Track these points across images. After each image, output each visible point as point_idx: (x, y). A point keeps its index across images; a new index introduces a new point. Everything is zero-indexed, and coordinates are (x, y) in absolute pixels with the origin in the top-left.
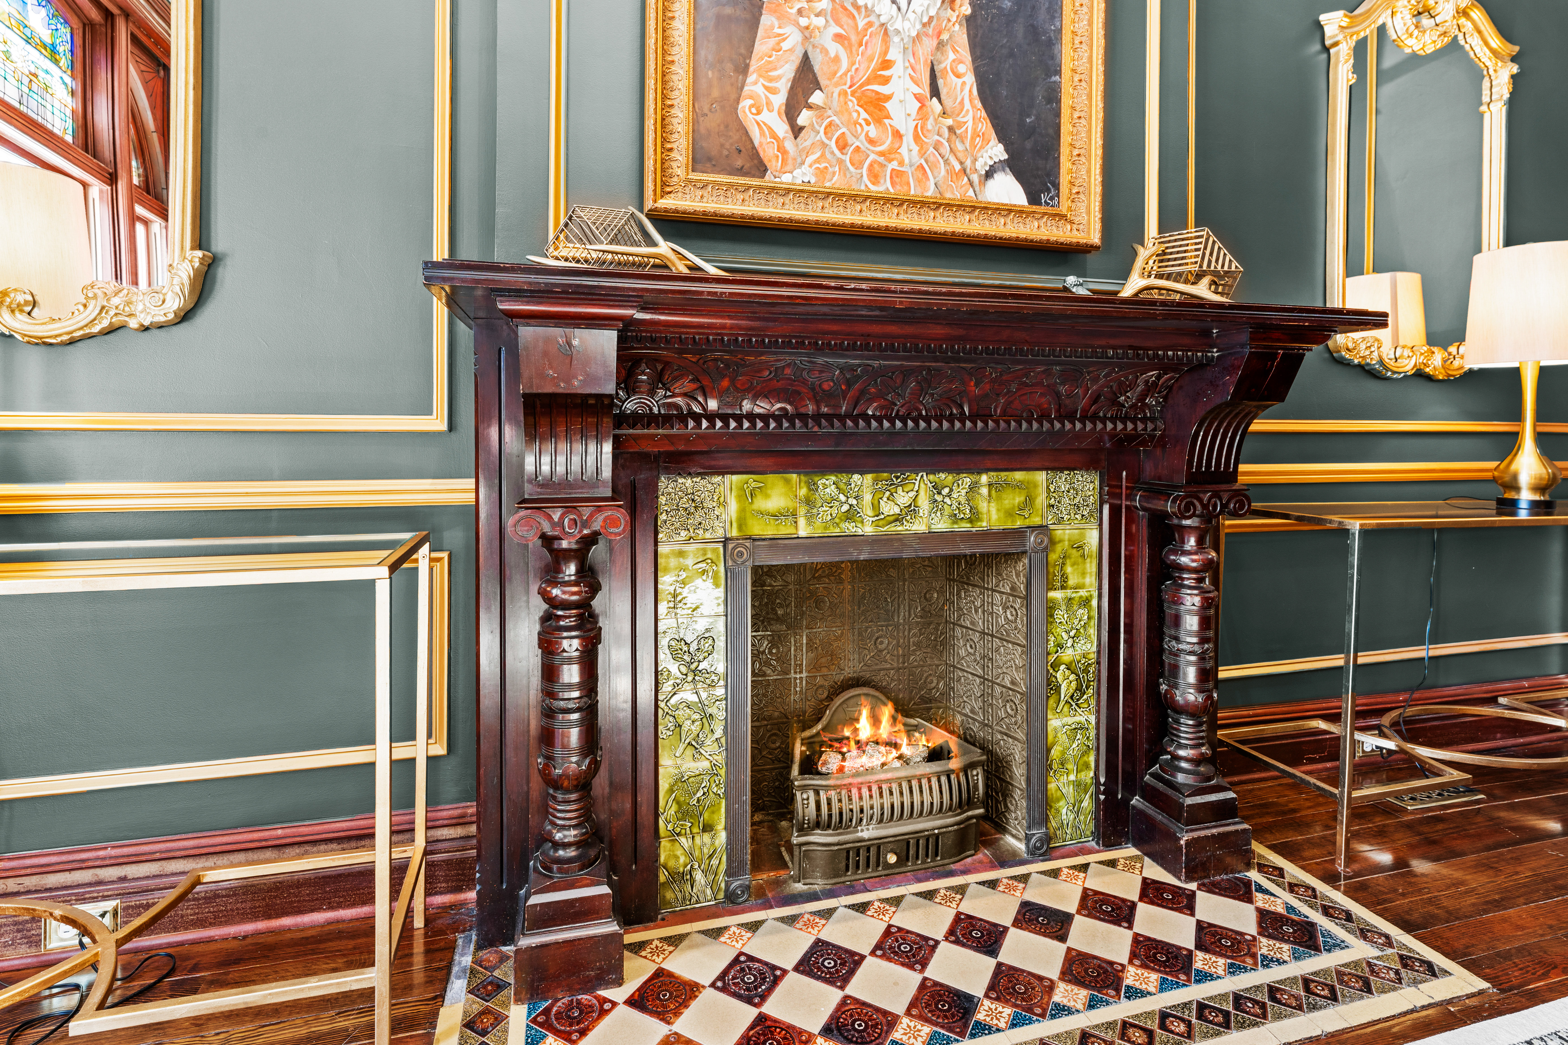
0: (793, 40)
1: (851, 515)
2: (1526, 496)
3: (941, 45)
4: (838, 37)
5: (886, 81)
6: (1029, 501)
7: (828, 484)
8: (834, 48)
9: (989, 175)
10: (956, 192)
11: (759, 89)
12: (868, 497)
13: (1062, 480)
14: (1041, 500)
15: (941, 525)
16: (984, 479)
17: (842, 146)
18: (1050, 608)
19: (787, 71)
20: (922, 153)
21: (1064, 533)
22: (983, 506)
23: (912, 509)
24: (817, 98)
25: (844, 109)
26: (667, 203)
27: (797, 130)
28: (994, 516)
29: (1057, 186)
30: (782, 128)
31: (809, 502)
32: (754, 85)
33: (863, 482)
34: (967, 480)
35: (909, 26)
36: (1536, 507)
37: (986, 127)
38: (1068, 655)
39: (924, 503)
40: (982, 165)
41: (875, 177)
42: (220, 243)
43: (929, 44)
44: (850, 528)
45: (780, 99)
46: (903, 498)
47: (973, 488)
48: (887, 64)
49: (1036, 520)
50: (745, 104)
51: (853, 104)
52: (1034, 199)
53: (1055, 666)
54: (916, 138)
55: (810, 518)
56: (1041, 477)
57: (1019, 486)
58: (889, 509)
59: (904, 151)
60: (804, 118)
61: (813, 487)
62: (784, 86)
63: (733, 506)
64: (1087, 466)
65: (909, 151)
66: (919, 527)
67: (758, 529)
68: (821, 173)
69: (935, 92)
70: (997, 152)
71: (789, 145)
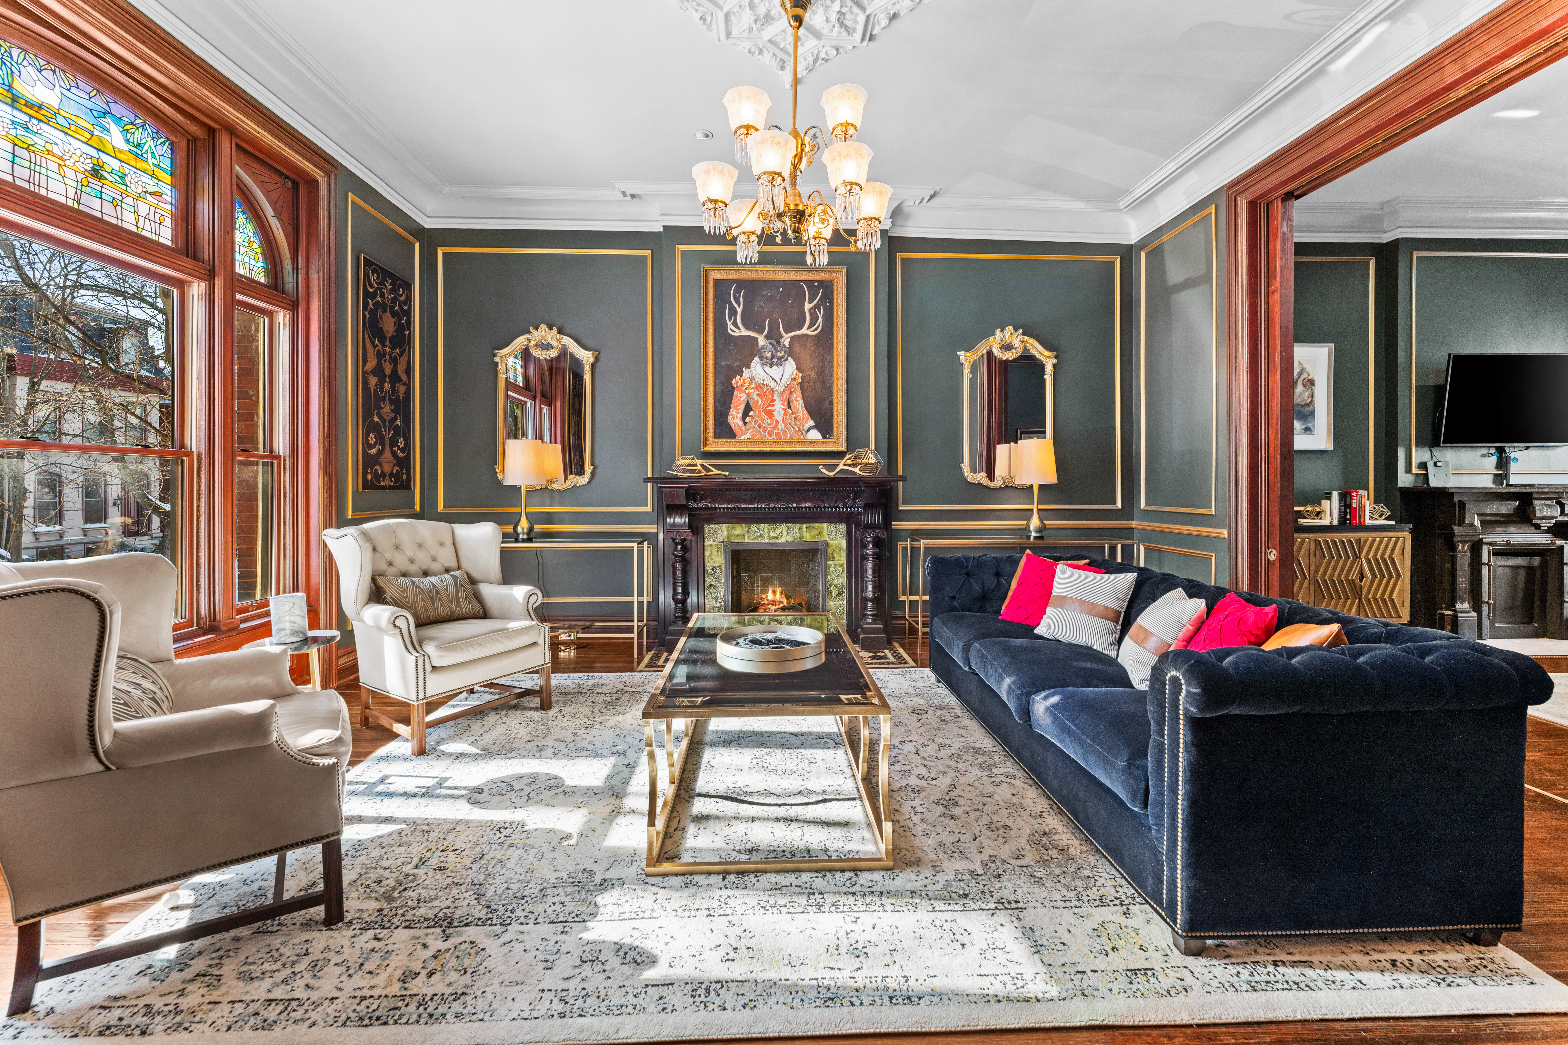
0: (744, 397)
1: (761, 536)
2: (1033, 534)
3: (791, 393)
4: (758, 395)
5: (773, 406)
6: (821, 533)
7: (754, 527)
8: (756, 398)
9: (808, 430)
10: (797, 438)
11: (734, 413)
12: (766, 531)
13: (832, 526)
14: (825, 532)
15: (790, 539)
16: (805, 525)
17: (760, 426)
18: (828, 568)
19: (742, 407)
20: (785, 426)
21: (833, 543)
22: (804, 534)
23: (780, 535)
24: (751, 413)
25: (760, 416)
26: (707, 449)
27: (745, 423)
28: (808, 536)
29: (832, 432)
30: (741, 423)
31: (748, 532)
32: (733, 412)
33: (765, 526)
34: (799, 526)
35: (780, 388)
36: (1036, 538)
37: (807, 415)
38: (835, 582)
39: (784, 533)
40: (806, 427)
41: (770, 435)
42: (597, 464)
43: (787, 393)
44: (761, 540)
45: (740, 415)
46: (778, 531)
47: (801, 529)
48: (773, 401)
49: (823, 539)
50: (730, 417)
51: (762, 414)
52: (824, 437)
53: (830, 585)
54: (783, 421)
55: (748, 537)
56: (825, 525)
57: (817, 528)
58: (773, 534)
59: (779, 426)
60: (748, 419)
61: (749, 528)
62: (741, 412)
63: (726, 533)
64: (841, 522)
65: (781, 426)
66: (783, 540)
67: (733, 539)
68: (753, 436)
69: (789, 407)
70: (811, 423)
71: (743, 428)
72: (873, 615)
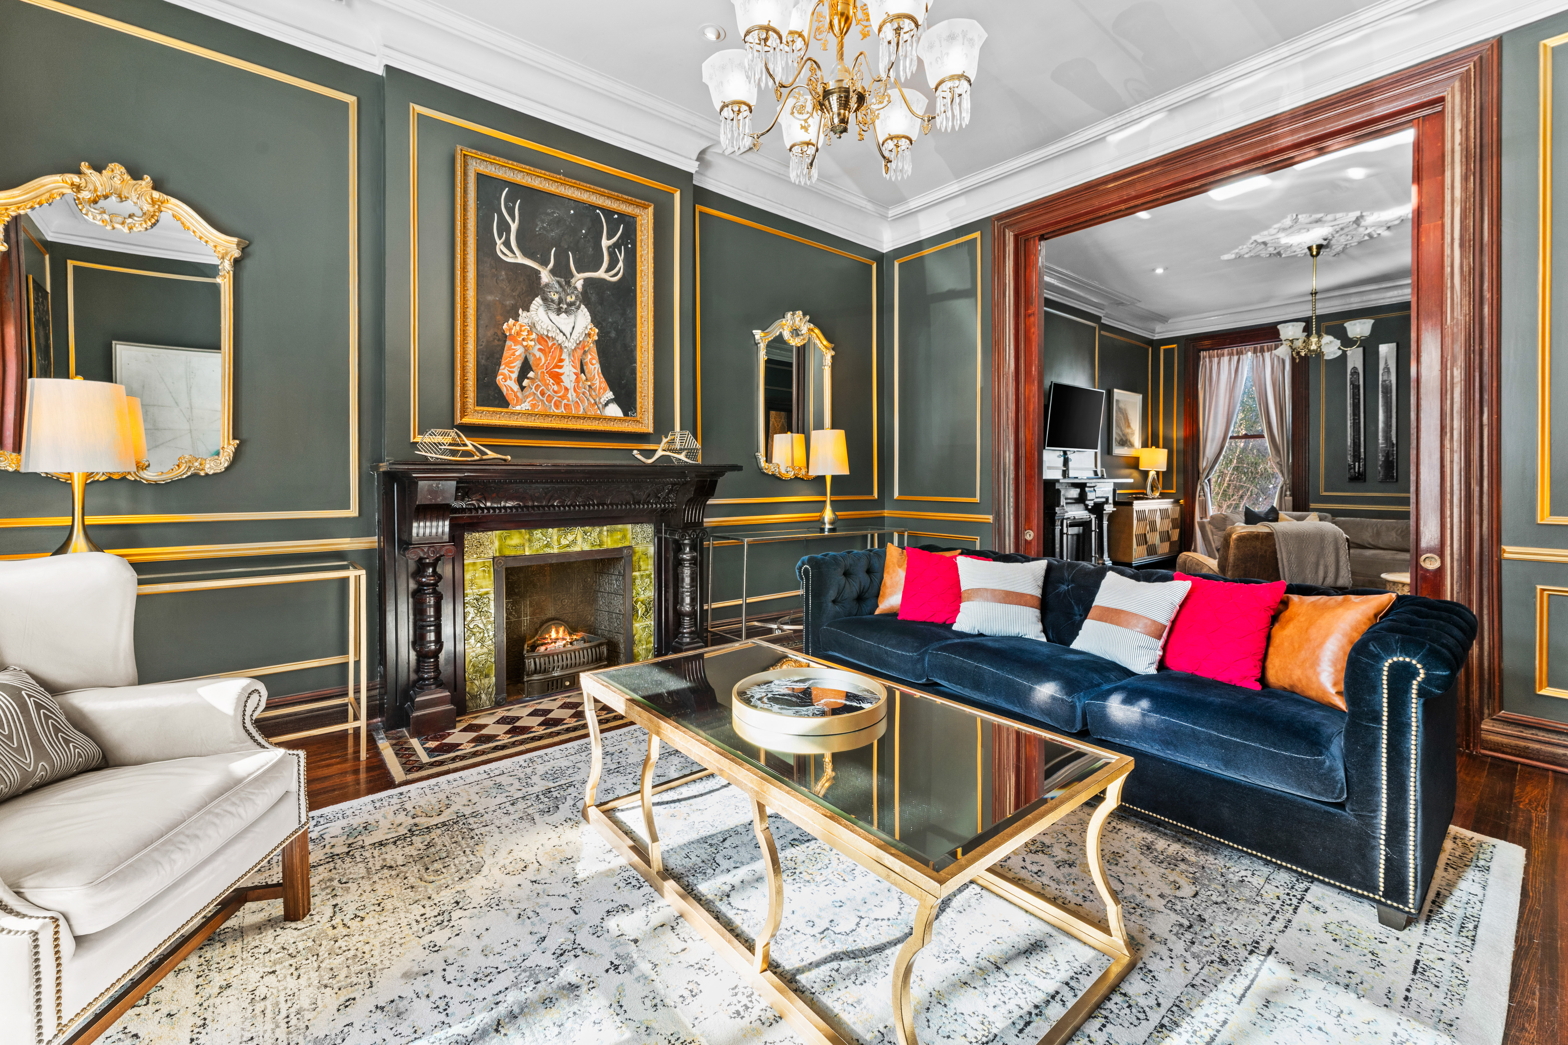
0: (520, 351)
1: (548, 545)
2: (827, 526)
3: (585, 352)
4: (540, 350)
5: (561, 367)
6: (624, 537)
7: (538, 533)
8: (538, 354)
9: (606, 404)
10: (592, 412)
11: (506, 371)
12: (555, 538)
13: (638, 528)
14: (629, 536)
15: (587, 547)
16: (605, 528)
17: (542, 394)
18: (634, 580)
19: (518, 364)
20: (577, 396)
21: (639, 549)
22: (605, 539)
23: (574, 542)
24: (531, 374)
25: (543, 380)
26: (466, 420)
27: (522, 388)
28: (609, 543)
29: (635, 408)
30: (516, 387)
31: (530, 540)
32: (503, 370)
33: (553, 532)
34: (598, 529)
35: (571, 345)
36: (830, 530)
37: (604, 385)
38: (642, 597)
39: (579, 539)
40: (604, 400)
41: (557, 406)
42: (243, 436)
43: (579, 352)
44: (548, 551)
45: (515, 376)
46: (570, 537)
47: (600, 532)
48: (561, 360)
49: (627, 544)
50: (500, 378)
51: (547, 376)
52: (626, 414)
53: (636, 602)
54: (575, 390)
55: (530, 547)
56: (629, 526)
57: (620, 530)
58: (564, 542)
59: (569, 395)
60: (526, 383)
61: (531, 535)
62: (516, 371)
63: (497, 544)
64: (648, 522)
65: (571, 395)
66: (577, 549)
67: (507, 552)
68: (533, 406)
69: (583, 371)
70: (610, 395)
71: (519, 394)
72: (691, 633)
